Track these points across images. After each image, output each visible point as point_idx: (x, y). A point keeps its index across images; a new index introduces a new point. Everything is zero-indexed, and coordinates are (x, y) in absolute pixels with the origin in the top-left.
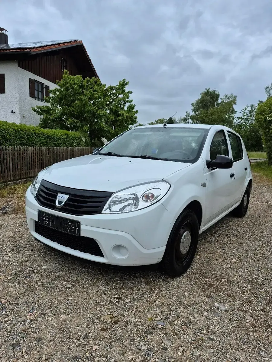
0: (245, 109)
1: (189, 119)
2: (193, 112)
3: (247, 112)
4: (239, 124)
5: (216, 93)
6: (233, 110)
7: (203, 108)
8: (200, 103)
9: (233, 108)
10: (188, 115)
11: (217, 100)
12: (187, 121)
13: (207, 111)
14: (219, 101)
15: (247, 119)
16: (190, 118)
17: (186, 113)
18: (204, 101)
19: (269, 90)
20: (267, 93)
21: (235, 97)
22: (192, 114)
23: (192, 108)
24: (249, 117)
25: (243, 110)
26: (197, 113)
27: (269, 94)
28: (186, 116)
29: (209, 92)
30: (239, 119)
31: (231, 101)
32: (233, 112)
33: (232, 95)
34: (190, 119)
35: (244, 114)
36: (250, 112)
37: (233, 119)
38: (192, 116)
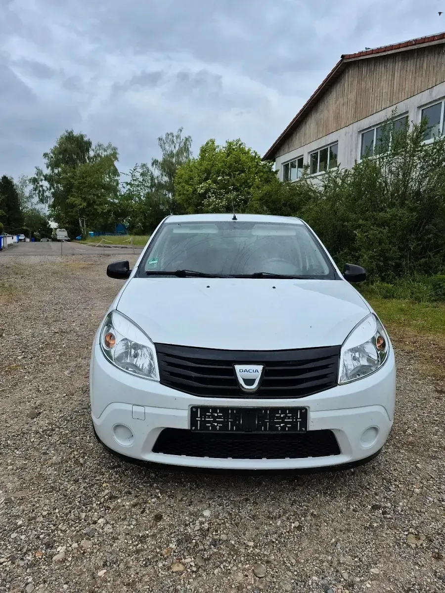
0: (134, 170)
1: (42, 180)
2: (48, 168)
3: (138, 175)
4: (128, 192)
5: (85, 139)
6: (116, 170)
7: (67, 163)
8: (60, 153)
9: (114, 166)
10: (39, 173)
11: (88, 151)
12: (38, 183)
13: (74, 168)
14: (92, 154)
15: (138, 186)
16: (44, 178)
17: (36, 170)
18: (65, 150)
19: (164, 143)
20: (162, 148)
21: (115, 149)
22: (47, 171)
23: (46, 161)
24: (141, 182)
25: (132, 172)
26: (56, 171)
27: (165, 149)
28: (37, 175)
29: (73, 136)
30: (127, 185)
31: (111, 155)
32: (116, 172)
33: (110, 145)
34: (45, 180)
35: (134, 178)
36: (142, 174)
37: (118, 184)
38: (46, 175)
